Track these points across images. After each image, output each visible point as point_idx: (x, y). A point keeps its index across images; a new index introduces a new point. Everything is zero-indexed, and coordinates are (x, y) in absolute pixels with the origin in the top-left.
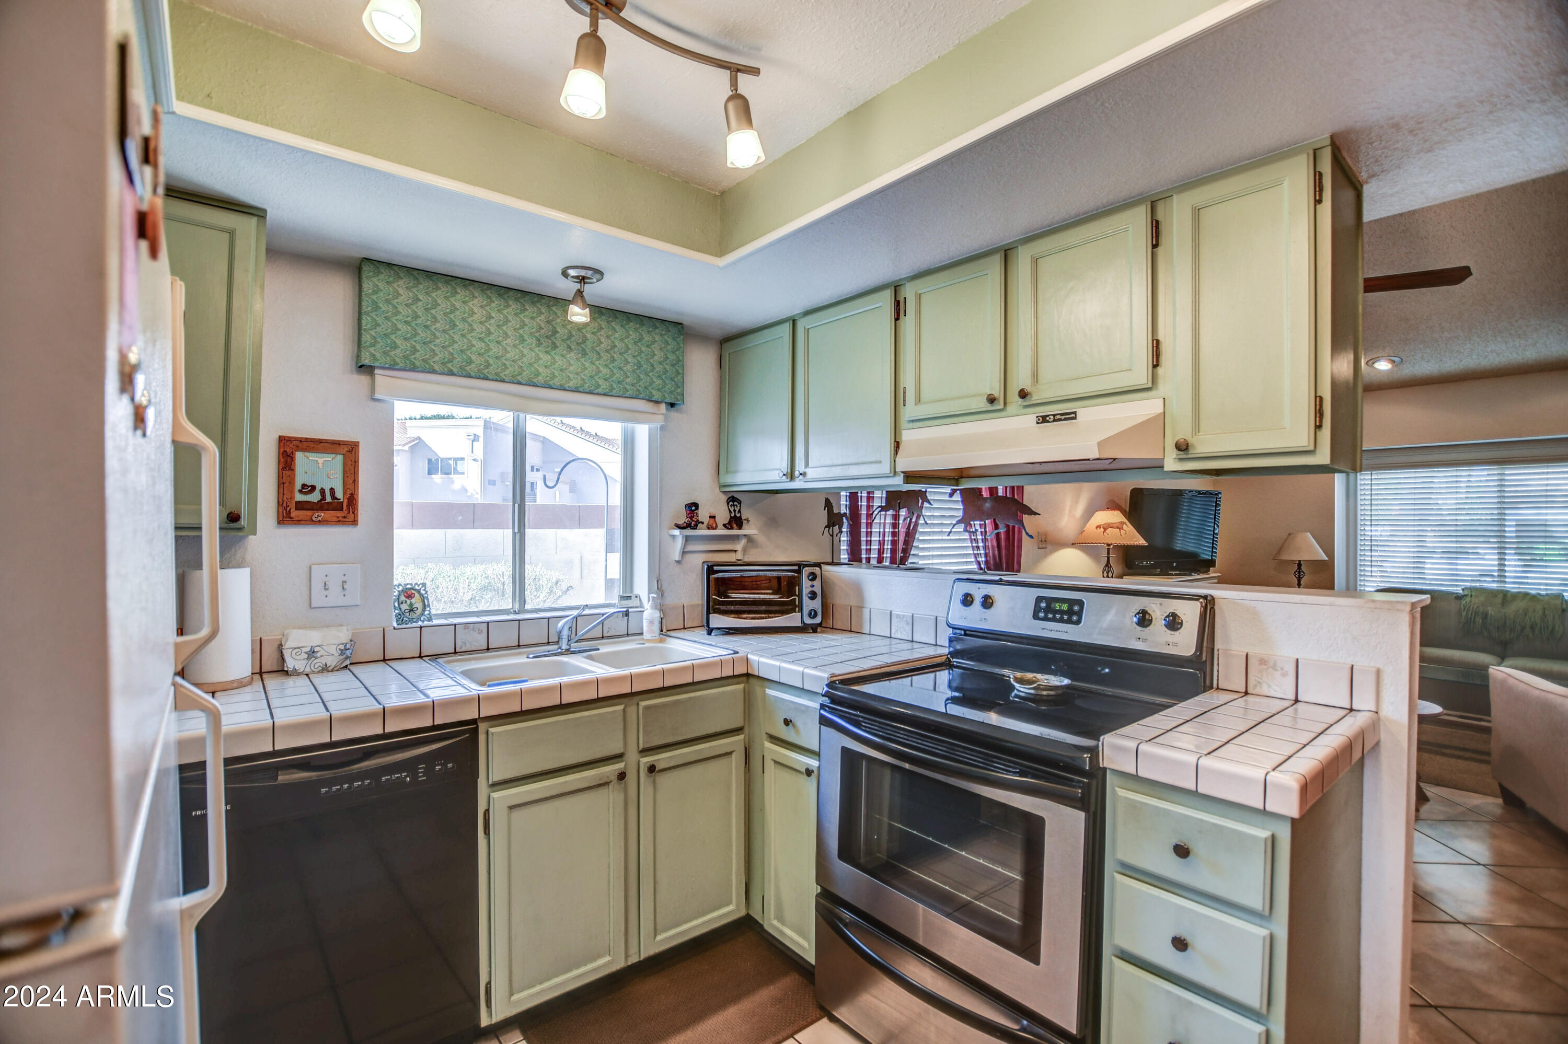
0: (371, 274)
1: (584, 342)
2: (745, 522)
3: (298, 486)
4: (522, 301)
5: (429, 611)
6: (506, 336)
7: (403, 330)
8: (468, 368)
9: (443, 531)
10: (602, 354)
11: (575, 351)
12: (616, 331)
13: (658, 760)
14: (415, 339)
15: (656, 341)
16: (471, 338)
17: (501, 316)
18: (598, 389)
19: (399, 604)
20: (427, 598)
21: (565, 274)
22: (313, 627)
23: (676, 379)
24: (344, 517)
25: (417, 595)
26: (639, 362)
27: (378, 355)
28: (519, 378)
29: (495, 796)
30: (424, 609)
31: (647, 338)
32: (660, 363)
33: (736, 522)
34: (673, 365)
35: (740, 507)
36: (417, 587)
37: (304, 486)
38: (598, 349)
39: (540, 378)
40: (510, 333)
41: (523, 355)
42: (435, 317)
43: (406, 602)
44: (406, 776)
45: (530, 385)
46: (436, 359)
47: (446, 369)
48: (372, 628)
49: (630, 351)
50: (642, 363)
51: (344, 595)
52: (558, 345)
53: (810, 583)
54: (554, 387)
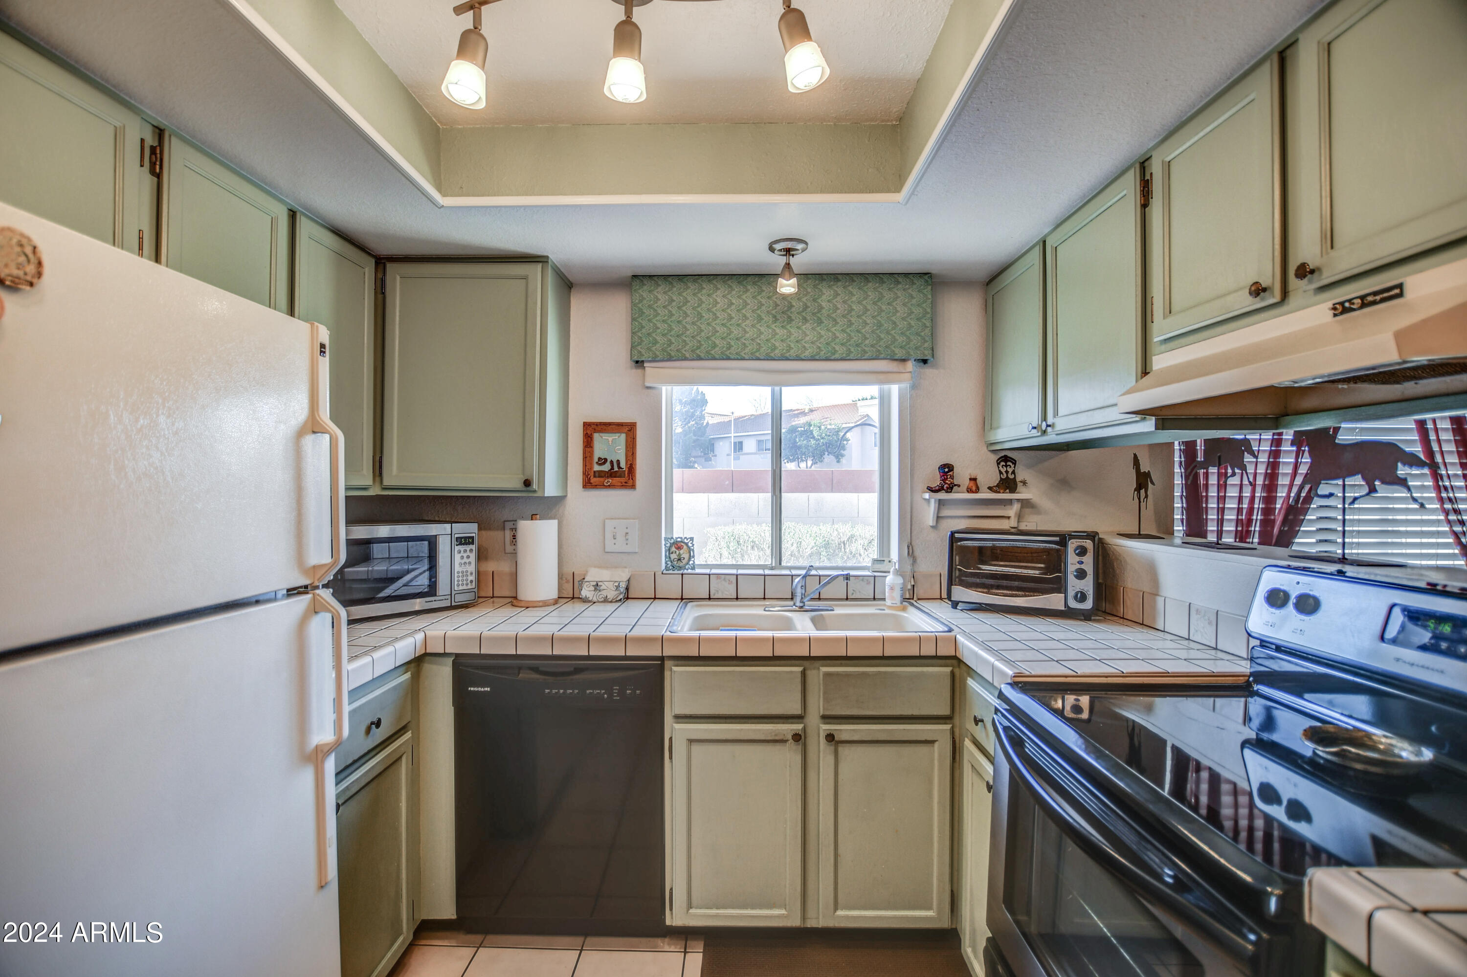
0: (637, 287)
1: (819, 311)
2: (1020, 485)
3: (596, 460)
4: (759, 284)
5: (694, 561)
6: (746, 318)
7: (661, 328)
8: (713, 352)
9: (807, 494)
10: (838, 320)
11: (811, 322)
12: (853, 295)
13: (840, 730)
14: (670, 334)
15: (898, 297)
16: (715, 326)
17: (741, 301)
18: (834, 355)
19: (669, 554)
20: (693, 550)
21: (772, 249)
22: (607, 568)
23: (922, 334)
24: (626, 483)
25: (685, 547)
26: (879, 322)
27: (643, 351)
28: (757, 354)
29: (676, 727)
30: (689, 560)
31: (888, 295)
32: (903, 319)
33: (1008, 484)
34: (918, 319)
35: (1015, 467)
36: (685, 540)
37: (600, 459)
38: (833, 315)
39: (777, 351)
40: (748, 315)
41: (761, 333)
42: (685, 313)
43: (676, 552)
44: (604, 694)
45: (768, 360)
46: (687, 348)
47: (695, 356)
48: (646, 571)
49: (869, 313)
50: (883, 322)
51: (627, 544)
52: (794, 318)
53: (1078, 559)
54: (790, 358)
